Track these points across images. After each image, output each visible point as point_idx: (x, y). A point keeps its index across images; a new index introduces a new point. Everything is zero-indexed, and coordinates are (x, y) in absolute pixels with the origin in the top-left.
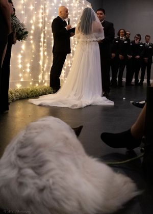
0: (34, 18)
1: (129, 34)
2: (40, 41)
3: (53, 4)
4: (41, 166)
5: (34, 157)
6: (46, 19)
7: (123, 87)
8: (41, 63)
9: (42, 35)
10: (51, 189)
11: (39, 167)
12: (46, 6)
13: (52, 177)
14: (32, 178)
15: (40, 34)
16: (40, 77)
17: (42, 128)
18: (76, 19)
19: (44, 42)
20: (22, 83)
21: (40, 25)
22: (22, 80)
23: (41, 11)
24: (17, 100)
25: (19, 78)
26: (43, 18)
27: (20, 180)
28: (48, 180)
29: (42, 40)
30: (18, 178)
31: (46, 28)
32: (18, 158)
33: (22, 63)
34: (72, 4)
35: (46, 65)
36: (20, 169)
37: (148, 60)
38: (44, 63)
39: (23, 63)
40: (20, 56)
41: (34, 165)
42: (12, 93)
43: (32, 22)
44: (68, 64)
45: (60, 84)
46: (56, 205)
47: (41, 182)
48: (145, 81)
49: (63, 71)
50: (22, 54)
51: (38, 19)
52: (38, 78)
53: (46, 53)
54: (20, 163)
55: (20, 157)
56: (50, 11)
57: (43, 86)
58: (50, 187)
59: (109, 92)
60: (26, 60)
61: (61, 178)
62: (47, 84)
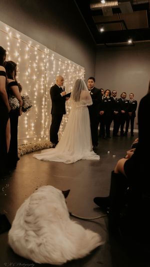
0: (37, 86)
1: (116, 93)
2: (42, 105)
3: (52, 72)
4: (39, 230)
5: (35, 223)
6: (47, 86)
7: (110, 138)
8: (43, 122)
9: (44, 99)
10: (44, 245)
11: (38, 230)
12: (47, 75)
13: (45, 238)
14: (34, 237)
15: (42, 98)
16: (42, 133)
17: (40, 199)
18: (72, 82)
19: (45, 105)
20: (28, 139)
21: (42, 91)
22: (28, 137)
23: (42, 79)
24: (24, 154)
25: (26, 135)
26: (44, 85)
27: (26, 238)
28: (43, 240)
29: (43, 103)
30: (25, 237)
31: (47, 93)
32: (25, 223)
33: (27, 124)
34: (68, 71)
35: (46, 123)
36: (26, 231)
37: (132, 114)
38: (45, 122)
39: (29, 124)
40: (26, 118)
41: (35, 229)
42: (20, 150)
43: (35, 89)
44: (65, 120)
45: (58, 139)
46: (48, 255)
47: (39, 241)
48: (129, 130)
49: (61, 127)
50: (27, 117)
51: (40, 85)
52: (40, 134)
53: (46, 114)
54: (26, 226)
55: (26, 222)
56: (49, 78)
57: (44, 140)
58: (44, 244)
59: (97, 146)
60: (31, 121)
61: (51, 238)
62: (48, 139)
